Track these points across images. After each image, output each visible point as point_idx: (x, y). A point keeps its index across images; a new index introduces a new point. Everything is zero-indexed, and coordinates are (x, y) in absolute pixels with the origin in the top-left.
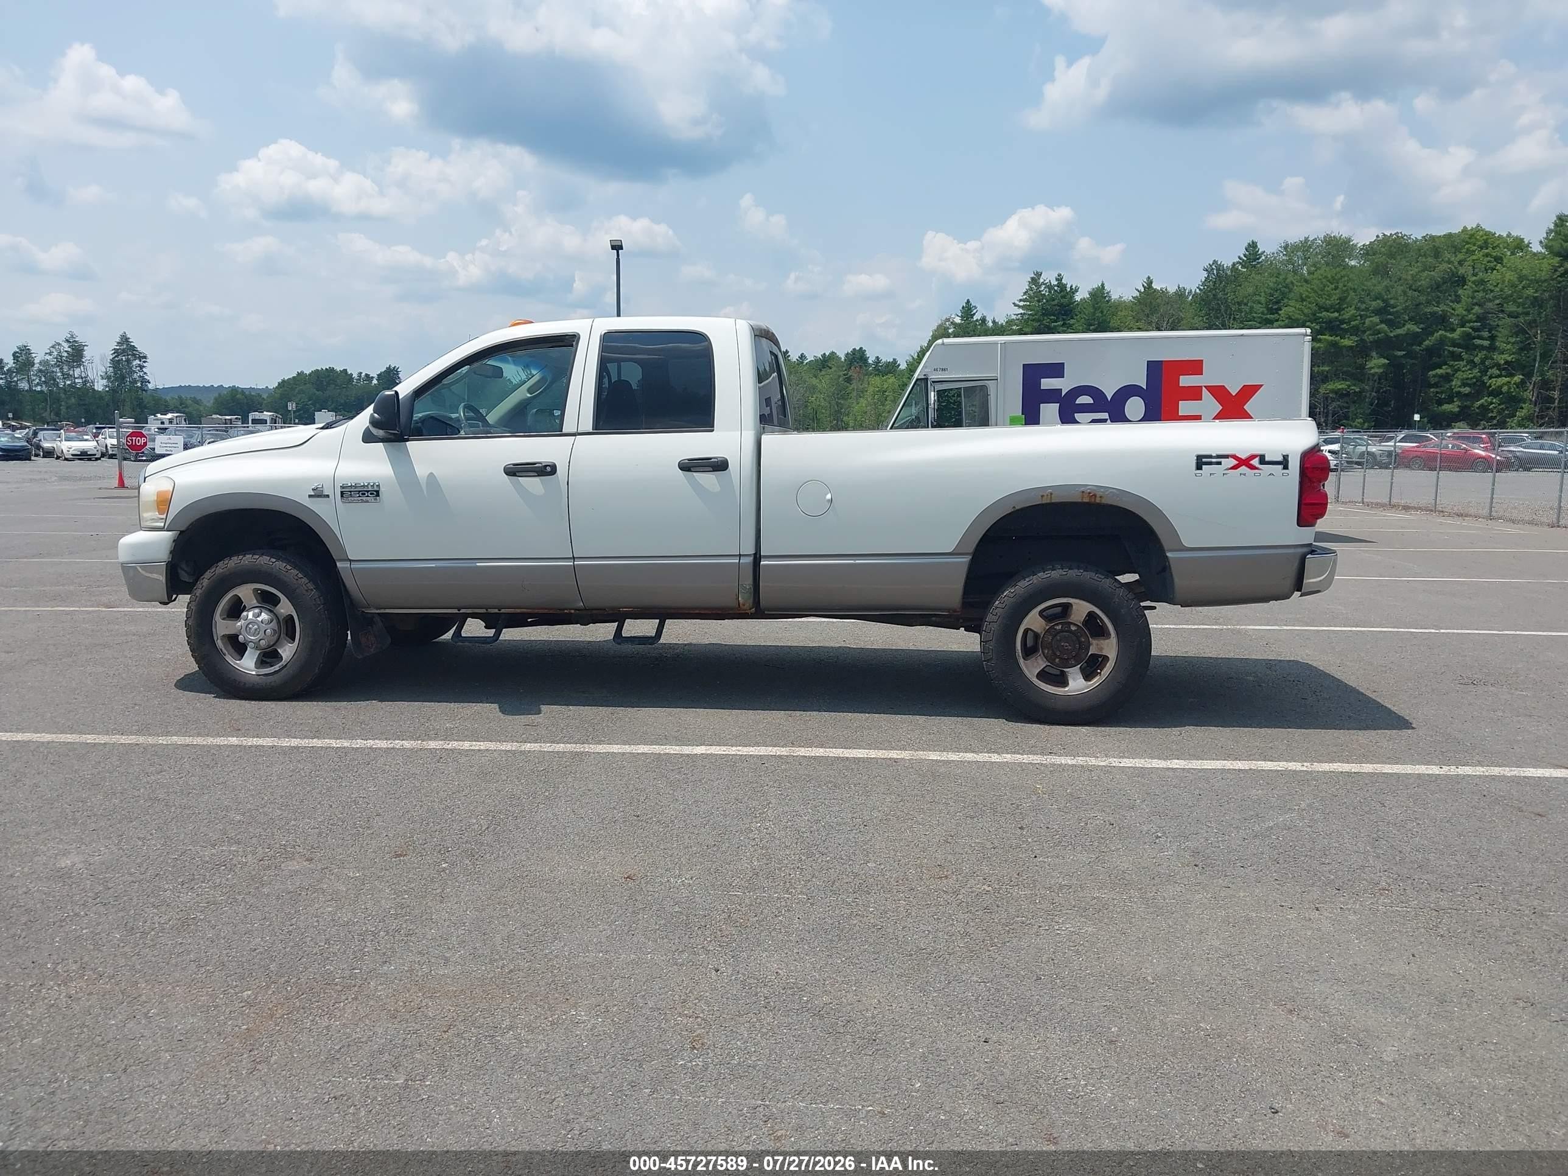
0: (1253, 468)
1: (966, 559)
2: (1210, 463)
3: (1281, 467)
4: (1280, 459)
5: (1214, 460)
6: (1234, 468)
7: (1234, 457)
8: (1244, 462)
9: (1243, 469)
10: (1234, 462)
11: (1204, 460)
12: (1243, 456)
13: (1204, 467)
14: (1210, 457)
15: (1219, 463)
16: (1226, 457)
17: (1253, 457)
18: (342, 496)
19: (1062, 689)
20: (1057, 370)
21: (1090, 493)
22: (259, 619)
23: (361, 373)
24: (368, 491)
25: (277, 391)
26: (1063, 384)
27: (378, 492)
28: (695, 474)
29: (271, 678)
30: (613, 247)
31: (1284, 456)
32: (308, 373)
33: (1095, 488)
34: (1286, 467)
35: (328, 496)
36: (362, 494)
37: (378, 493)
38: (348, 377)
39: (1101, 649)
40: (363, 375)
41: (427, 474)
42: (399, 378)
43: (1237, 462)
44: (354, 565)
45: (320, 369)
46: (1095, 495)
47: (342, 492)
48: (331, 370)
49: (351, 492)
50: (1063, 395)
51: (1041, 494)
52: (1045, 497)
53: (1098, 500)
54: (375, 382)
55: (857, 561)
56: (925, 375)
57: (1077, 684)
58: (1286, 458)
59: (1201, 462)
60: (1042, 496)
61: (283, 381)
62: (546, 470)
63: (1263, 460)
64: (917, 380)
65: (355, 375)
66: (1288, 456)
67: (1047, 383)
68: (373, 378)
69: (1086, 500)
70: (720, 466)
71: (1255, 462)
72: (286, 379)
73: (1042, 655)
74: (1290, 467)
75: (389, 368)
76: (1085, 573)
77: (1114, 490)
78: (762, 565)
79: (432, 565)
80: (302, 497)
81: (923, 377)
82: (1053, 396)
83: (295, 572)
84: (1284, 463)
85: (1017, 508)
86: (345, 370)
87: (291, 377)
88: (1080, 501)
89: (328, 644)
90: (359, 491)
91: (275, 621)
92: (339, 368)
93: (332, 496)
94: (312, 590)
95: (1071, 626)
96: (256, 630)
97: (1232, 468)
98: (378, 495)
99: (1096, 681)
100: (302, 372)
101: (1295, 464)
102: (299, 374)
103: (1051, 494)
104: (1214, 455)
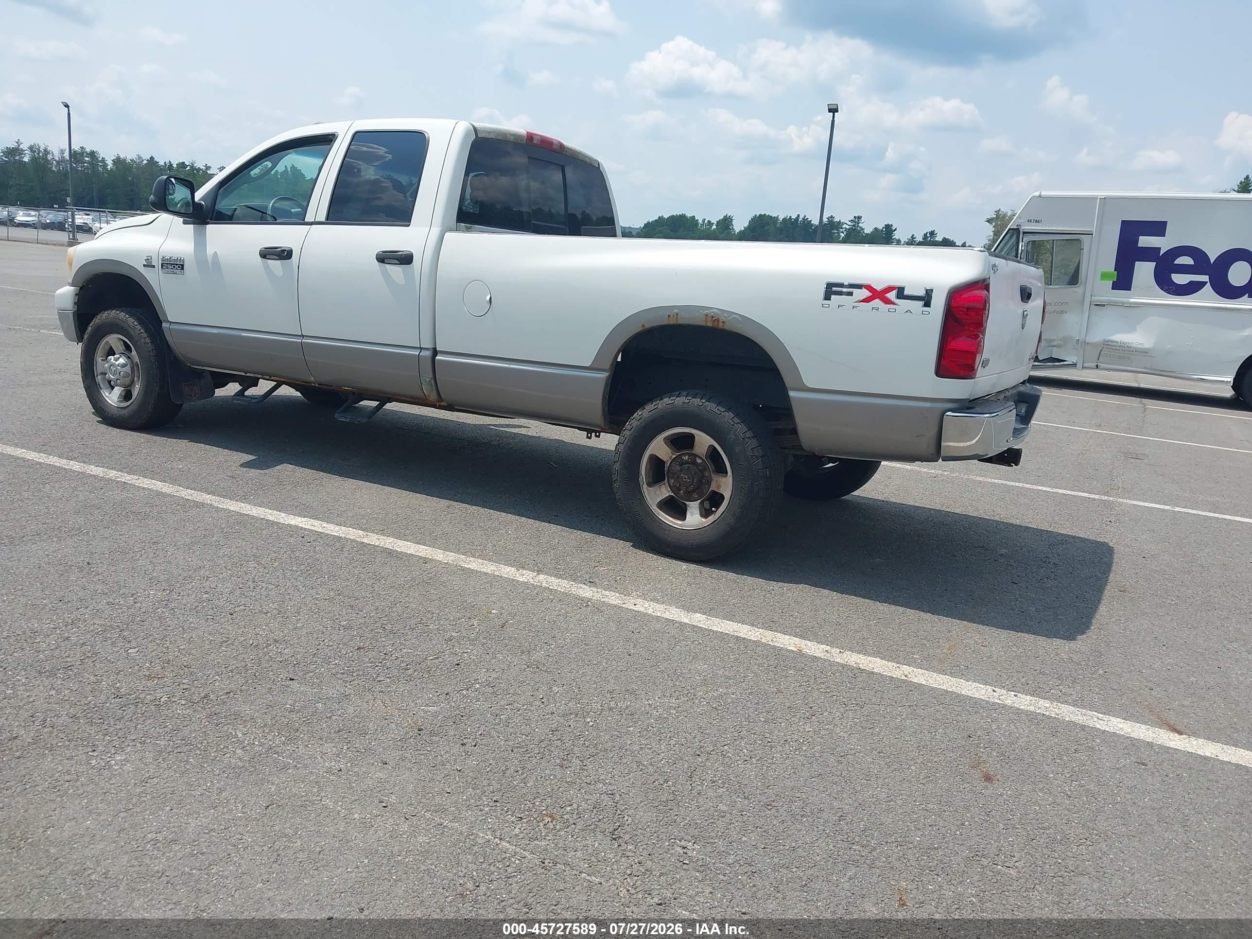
0: (888, 302)
1: (604, 375)
2: (840, 293)
3: (921, 303)
4: (922, 293)
5: (845, 290)
6: (867, 300)
7: (869, 288)
8: (877, 294)
9: (877, 302)
10: (866, 293)
11: (834, 289)
12: (879, 287)
13: (833, 297)
14: (841, 285)
15: (851, 294)
16: (859, 287)
17: (890, 289)
18: (162, 268)
19: (679, 522)
20: (1158, 228)
21: (713, 317)
22: (117, 363)
23: (705, 220)
24: (177, 265)
25: (644, 230)
26: (1164, 244)
27: (183, 265)
28: (387, 266)
29: (125, 411)
30: (830, 111)
31: (927, 291)
32: (666, 217)
33: (718, 312)
34: (927, 304)
35: (154, 266)
36: (174, 267)
37: (182, 267)
38: (695, 223)
39: (719, 487)
40: (706, 221)
41: (213, 253)
42: (732, 225)
43: (871, 294)
44: (173, 326)
45: (675, 215)
46: (718, 320)
47: (162, 264)
48: (683, 216)
49: (167, 264)
50: (1161, 254)
51: (668, 313)
52: (672, 317)
53: (721, 326)
54: (714, 227)
55: (511, 366)
56: (1017, 226)
57: (694, 519)
58: (929, 293)
59: (831, 290)
60: (669, 316)
61: (648, 223)
62: (285, 254)
63: (901, 293)
64: (1010, 229)
65: (700, 221)
66: (932, 290)
67: (1145, 241)
68: (713, 223)
69: (710, 324)
70: (406, 259)
71: (892, 295)
72: (650, 221)
73: (667, 484)
74: (932, 306)
75: (725, 217)
76: (707, 403)
77: (737, 317)
78: (438, 360)
79: (215, 331)
80: (139, 265)
81: (1016, 227)
82: (1150, 254)
83: (138, 327)
84: (927, 299)
85: (647, 326)
86: (694, 217)
87: (654, 220)
88: (704, 324)
89: (157, 389)
90: (172, 264)
91: (129, 366)
92: (689, 215)
93: (156, 267)
94: (148, 343)
95: (697, 459)
96: (114, 371)
97: (863, 301)
98: (183, 269)
99: (711, 519)
100: (662, 216)
101: (939, 302)
102: (660, 218)
103: (677, 314)
104: (846, 283)
